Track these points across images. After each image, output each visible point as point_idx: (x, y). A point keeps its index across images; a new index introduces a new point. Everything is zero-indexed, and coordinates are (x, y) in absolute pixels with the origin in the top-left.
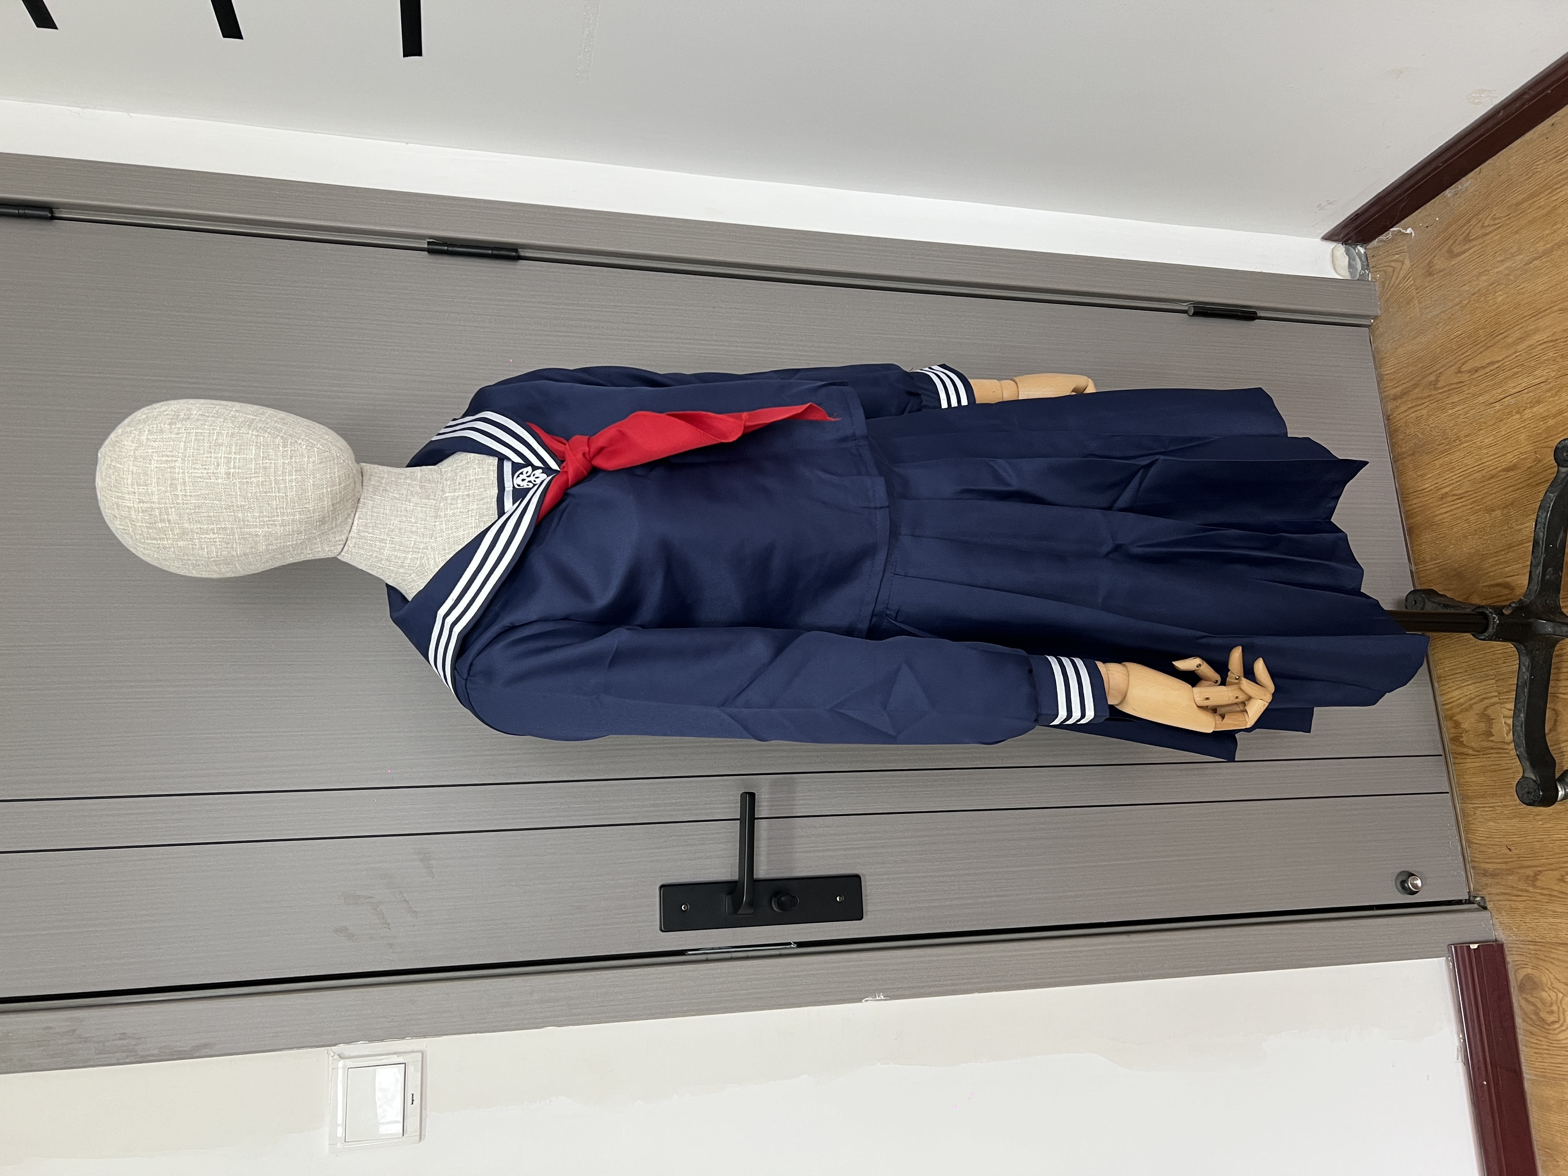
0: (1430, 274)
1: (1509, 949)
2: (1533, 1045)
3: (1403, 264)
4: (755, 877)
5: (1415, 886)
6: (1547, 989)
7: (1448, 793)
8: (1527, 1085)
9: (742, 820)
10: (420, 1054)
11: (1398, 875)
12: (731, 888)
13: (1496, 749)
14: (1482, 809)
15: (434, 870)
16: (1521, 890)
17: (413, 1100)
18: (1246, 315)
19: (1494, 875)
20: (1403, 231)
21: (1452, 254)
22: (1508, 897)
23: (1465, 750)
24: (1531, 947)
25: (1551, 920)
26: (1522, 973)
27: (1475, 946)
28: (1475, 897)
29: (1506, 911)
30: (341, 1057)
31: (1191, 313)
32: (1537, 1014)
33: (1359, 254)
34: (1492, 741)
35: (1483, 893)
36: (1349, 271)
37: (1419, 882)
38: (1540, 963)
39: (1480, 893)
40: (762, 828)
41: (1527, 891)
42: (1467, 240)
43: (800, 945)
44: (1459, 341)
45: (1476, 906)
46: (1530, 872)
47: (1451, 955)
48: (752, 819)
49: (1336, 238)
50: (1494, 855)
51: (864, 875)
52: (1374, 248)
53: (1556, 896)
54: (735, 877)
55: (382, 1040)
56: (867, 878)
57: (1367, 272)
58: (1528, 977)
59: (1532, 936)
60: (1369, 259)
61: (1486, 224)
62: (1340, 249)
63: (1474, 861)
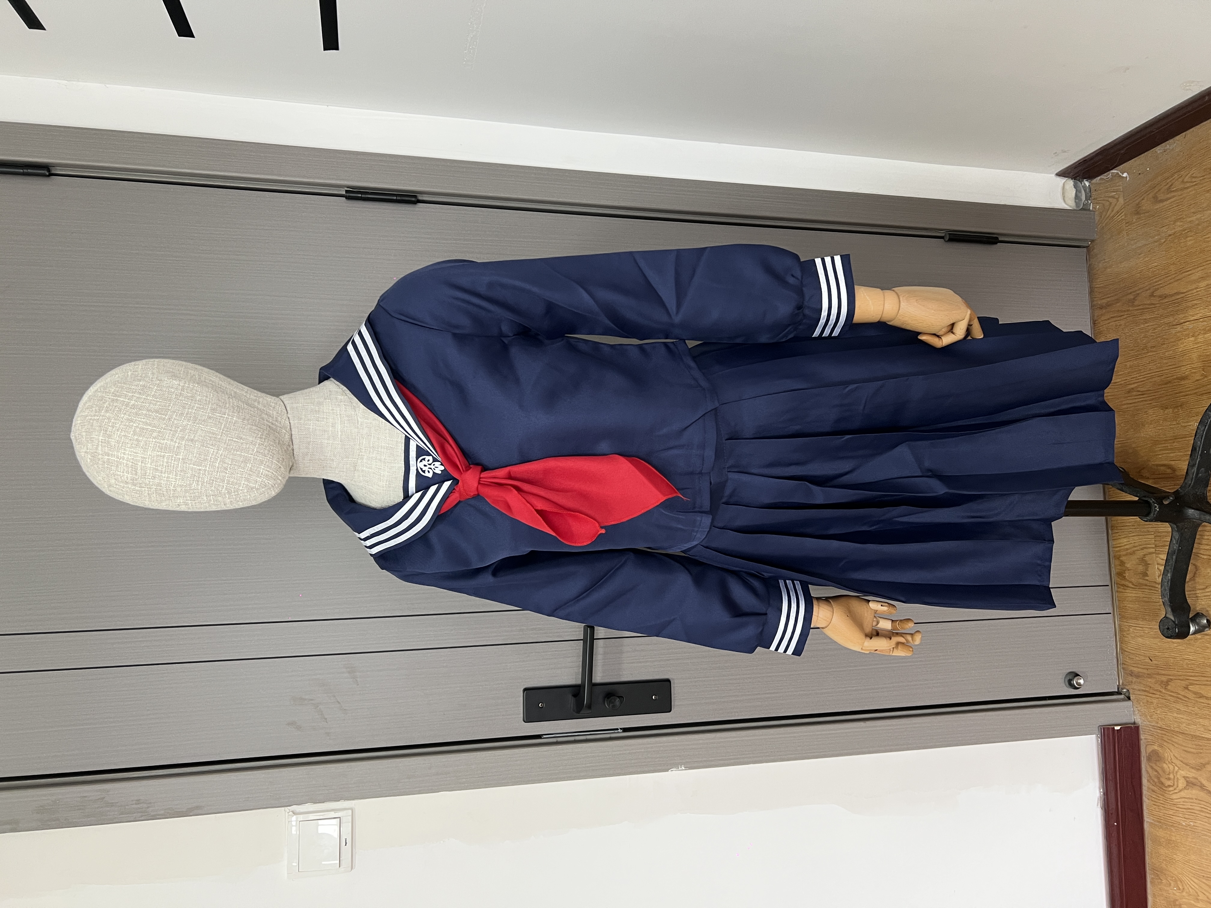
1: (1143, 730)
2: (1153, 799)
3: (1118, 201)
4: (593, 682)
5: (1079, 684)
6: (1167, 762)
7: (1110, 613)
8: (1146, 826)
10: (350, 811)
11: (1067, 675)
12: (576, 690)
13: (1149, 586)
14: (1134, 628)
15: (358, 679)
16: (1157, 690)
17: (346, 843)
18: (990, 240)
19: (1138, 676)
20: (1120, 174)
21: (1156, 200)
22: (1146, 694)
23: (1127, 583)
24: (1159, 731)
25: (1175, 715)
26: (1150, 749)
27: (1118, 728)
28: (1123, 689)
29: (1143, 703)
30: (294, 813)
31: (947, 238)
32: (1158, 778)
33: (1084, 187)
34: (1147, 580)
35: (1129, 687)
36: (1075, 202)
37: (1081, 681)
38: (1165, 744)
39: (1127, 687)
40: (600, 647)
41: (1160, 692)
42: (1169, 190)
43: (625, 730)
44: (1154, 271)
45: (1122, 696)
46: (1164, 679)
47: (1100, 733)
49: (1067, 175)
50: (1139, 662)
51: (673, 679)
52: (1096, 183)
53: (1181, 699)
54: (579, 682)
55: (323, 802)
56: (675, 681)
57: (1090, 202)
58: (1155, 752)
59: (1161, 724)
60: (1092, 191)
61: (1185, 180)
62: (1070, 183)
63: (1124, 664)
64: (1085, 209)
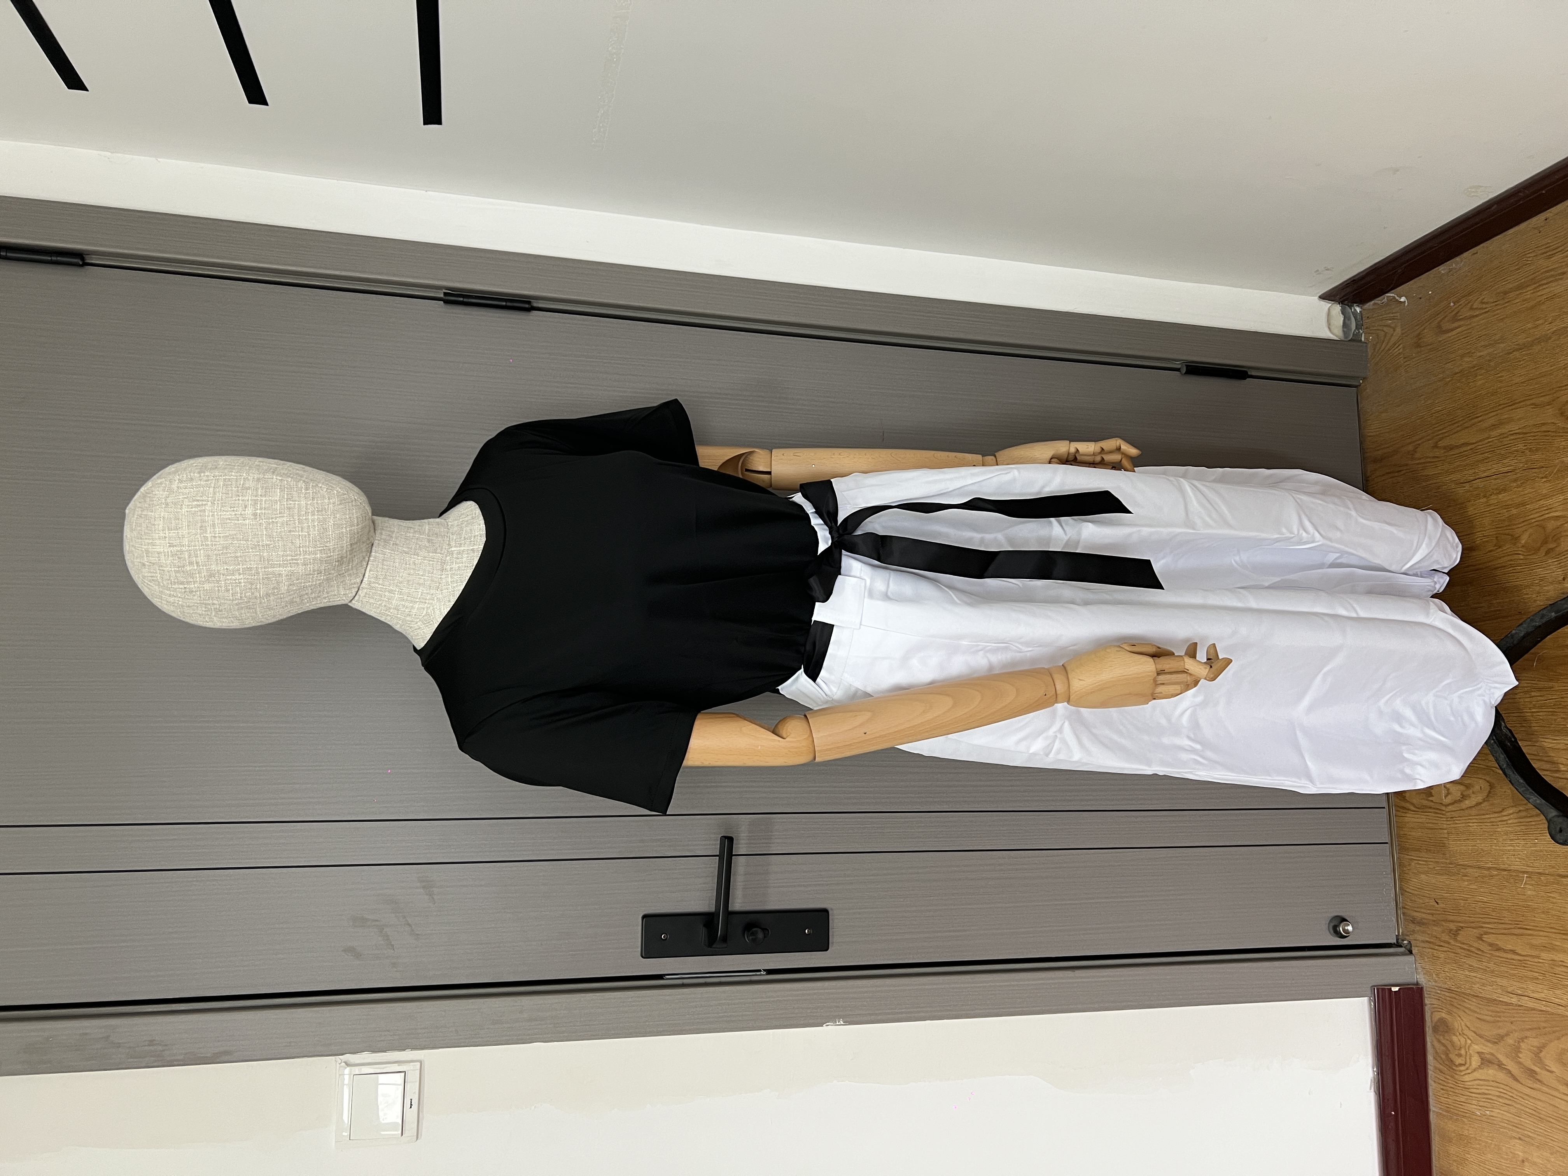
0: (1418, 346)
1: (1428, 993)
2: (1441, 1082)
3: (1394, 331)
4: (730, 909)
5: (1347, 932)
6: (1458, 1034)
7: (1387, 843)
8: (1432, 1117)
9: (721, 856)
10: (419, 1064)
11: (1332, 919)
12: (708, 919)
13: (1434, 809)
14: (1416, 862)
15: (435, 897)
16: (1444, 942)
17: (411, 1105)
18: (1238, 374)
19: (1421, 923)
20: (1397, 298)
21: (1441, 331)
22: (1431, 946)
23: (1407, 805)
24: (1447, 994)
25: (1467, 973)
26: (1437, 1016)
27: (1396, 989)
28: (1403, 940)
29: (1428, 958)
30: (348, 1064)
31: (1184, 370)
32: (1447, 1055)
33: (1355, 313)
34: (1432, 801)
35: (1411, 938)
36: (1343, 331)
37: (1350, 928)
38: (1455, 1010)
39: (1407, 938)
40: (740, 865)
41: (1449, 943)
42: (1455, 319)
43: (770, 972)
44: (1438, 417)
45: (1402, 950)
46: (1452, 926)
47: (1373, 996)
48: (730, 855)
49: (1333, 298)
50: (1423, 905)
51: (832, 909)
52: (1369, 309)
53: (1473, 952)
54: (712, 909)
55: (385, 1051)
56: (835, 912)
57: (1361, 332)
58: (1442, 1021)
59: (1449, 984)
60: (1364, 319)
61: (1475, 307)
62: (1337, 308)
63: (1405, 908)
64: (1356, 339)
